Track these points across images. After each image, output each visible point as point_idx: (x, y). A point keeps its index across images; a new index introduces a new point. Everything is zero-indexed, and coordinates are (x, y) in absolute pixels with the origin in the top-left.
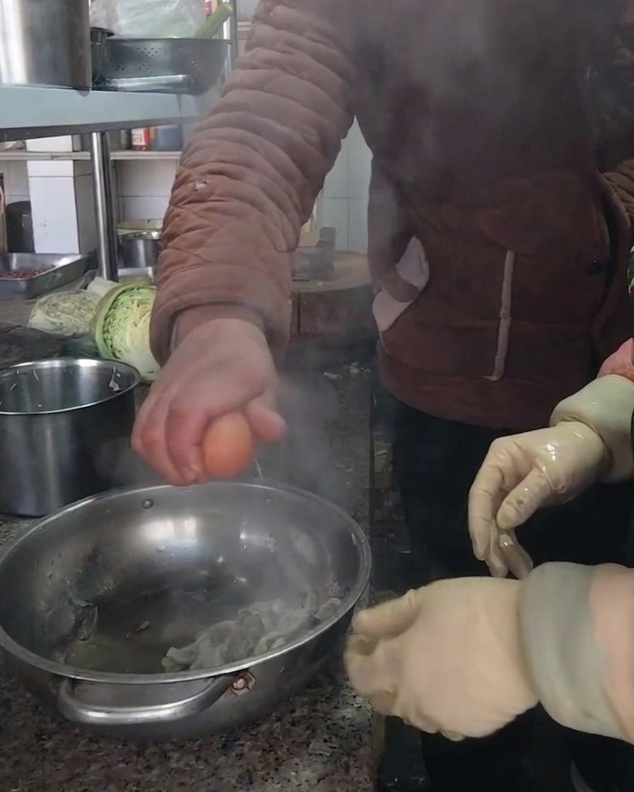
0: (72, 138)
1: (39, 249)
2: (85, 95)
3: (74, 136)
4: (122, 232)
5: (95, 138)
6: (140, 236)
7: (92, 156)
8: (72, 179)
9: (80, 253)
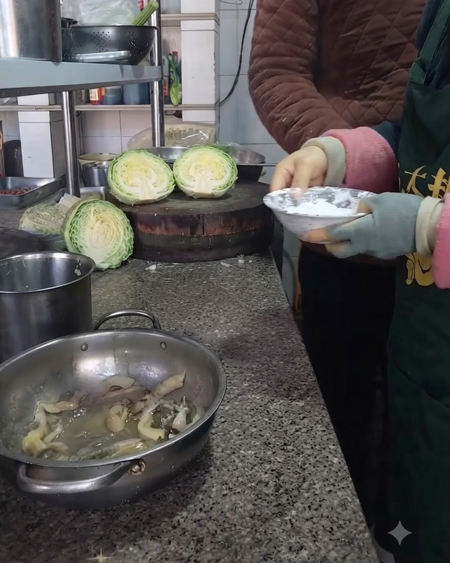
0: (49, 95)
1: (26, 174)
2: (57, 65)
3: (50, 94)
4: (83, 162)
5: (65, 95)
6: (95, 166)
7: (63, 108)
8: (49, 124)
9: (54, 177)
